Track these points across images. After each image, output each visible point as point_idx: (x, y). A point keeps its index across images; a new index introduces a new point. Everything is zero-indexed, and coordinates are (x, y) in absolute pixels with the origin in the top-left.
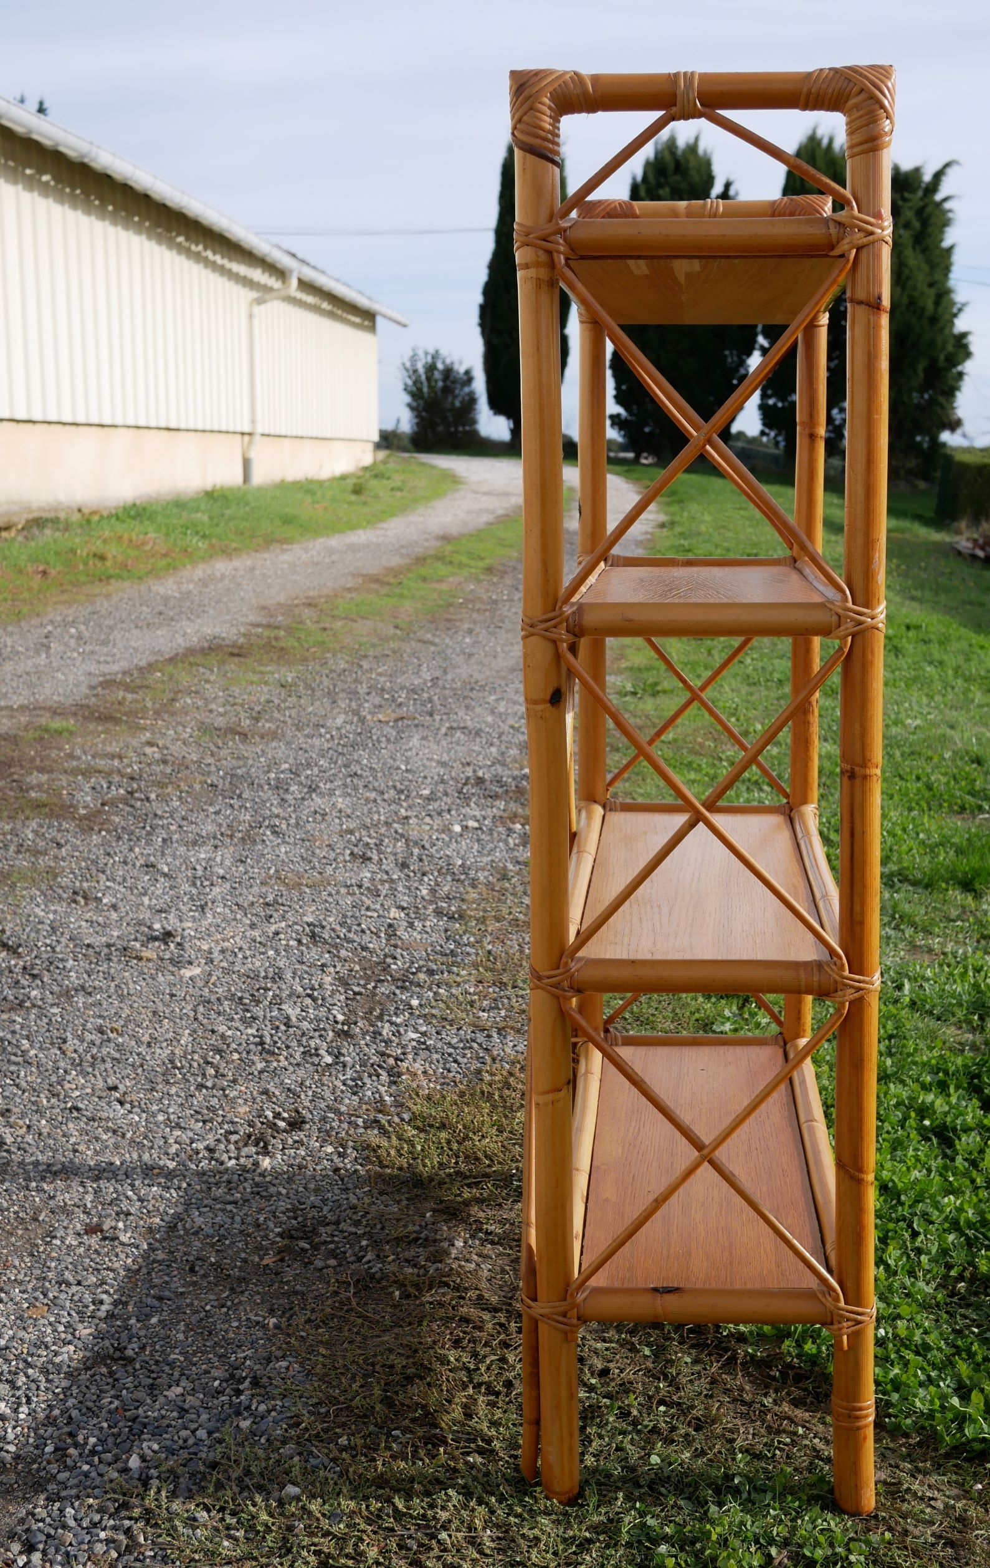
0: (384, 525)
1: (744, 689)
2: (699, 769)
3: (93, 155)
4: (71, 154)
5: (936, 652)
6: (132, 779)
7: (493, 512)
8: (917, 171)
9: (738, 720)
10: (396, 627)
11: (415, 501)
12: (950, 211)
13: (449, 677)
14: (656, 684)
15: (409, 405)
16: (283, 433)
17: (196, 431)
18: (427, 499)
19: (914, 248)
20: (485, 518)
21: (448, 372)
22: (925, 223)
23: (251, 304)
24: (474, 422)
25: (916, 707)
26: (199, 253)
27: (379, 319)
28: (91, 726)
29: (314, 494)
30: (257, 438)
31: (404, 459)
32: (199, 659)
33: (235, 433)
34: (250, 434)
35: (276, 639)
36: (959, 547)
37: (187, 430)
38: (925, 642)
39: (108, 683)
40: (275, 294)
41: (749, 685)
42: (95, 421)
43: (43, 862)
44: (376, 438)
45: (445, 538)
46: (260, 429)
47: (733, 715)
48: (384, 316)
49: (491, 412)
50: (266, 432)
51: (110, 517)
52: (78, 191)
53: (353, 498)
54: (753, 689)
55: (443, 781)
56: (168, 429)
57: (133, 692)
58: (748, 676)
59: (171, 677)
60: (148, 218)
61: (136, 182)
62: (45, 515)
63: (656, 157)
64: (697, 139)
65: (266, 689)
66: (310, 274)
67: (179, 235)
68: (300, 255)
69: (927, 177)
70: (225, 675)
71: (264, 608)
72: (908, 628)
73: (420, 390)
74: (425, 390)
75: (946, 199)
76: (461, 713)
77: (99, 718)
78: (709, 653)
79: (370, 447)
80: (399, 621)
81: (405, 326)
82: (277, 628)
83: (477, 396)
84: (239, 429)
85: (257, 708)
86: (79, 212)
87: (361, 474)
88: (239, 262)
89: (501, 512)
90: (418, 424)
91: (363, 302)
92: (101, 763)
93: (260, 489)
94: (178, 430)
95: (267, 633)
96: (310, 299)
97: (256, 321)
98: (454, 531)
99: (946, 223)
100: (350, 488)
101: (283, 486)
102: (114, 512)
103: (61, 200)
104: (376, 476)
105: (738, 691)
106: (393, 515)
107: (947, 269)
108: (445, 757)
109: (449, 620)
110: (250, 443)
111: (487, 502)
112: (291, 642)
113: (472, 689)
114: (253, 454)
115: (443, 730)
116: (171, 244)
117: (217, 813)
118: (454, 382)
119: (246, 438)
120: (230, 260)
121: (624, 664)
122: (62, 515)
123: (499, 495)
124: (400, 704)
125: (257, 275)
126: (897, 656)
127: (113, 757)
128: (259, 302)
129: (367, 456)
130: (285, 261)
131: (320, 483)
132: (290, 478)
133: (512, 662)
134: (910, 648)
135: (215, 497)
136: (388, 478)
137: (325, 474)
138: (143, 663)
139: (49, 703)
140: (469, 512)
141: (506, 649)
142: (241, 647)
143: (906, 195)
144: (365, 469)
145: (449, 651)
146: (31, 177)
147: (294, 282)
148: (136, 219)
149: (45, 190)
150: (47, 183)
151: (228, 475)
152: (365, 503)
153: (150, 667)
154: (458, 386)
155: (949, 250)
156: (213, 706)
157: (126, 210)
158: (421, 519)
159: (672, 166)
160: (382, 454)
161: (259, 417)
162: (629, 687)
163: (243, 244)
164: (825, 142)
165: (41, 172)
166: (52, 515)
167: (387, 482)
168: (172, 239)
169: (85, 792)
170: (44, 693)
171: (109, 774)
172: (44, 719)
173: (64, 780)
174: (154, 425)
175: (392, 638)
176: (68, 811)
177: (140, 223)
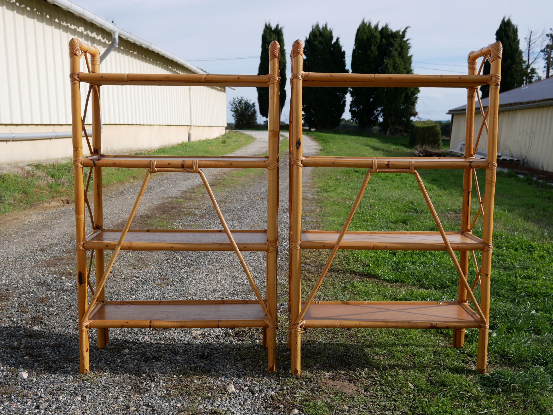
0: (235, 153)
1: (350, 190)
2: (341, 206)
5: (404, 181)
8: (398, 32)
11: (242, 145)
12: (409, 43)
14: (327, 189)
15: (233, 115)
16: (199, 125)
17: (175, 125)
18: (246, 144)
19: (399, 57)
21: (246, 103)
22: (402, 48)
24: (255, 119)
25: (397, 193)
26: (175, 71)
27: (226, 88)
28: (187, 201)
29: (211, 144)
30: (193, 127)
31: (235, 132)
33: (186, 126)
34: (190, 126)
35: (220, 182)
36: (415, 153)
39: (185, 192)
42: (149, 124)
43: (197, 223)
44: (226, 126)
46: (193, 125)
48: (228, 87)
49: (261, 116)
50: (195, 125)
52: (144, 56)
53: (223, 145)
56: (168, 125)
57: (192, 193)
60: (162, 62)
61: (161, 53)
62: (139, 152)
63: (313, 31)
64: (326, 25)
65: (225, 193)
69: (401, 33)
71: (212, 175)
73: (237, 110)
74: (239, 109)
75: (407, 40)
77: (188, 199)
78: (340, 182)
79: (224, 128)
80: (251, 177)
81: (234, 90)
82: (219, 179)
83: (256, 111)
86: (144, 62)
87: (222, 137)
90: (236, 121)
92: (196, 207)
93: (193, 142)
95: (217, 181)
97: (191, 91)
99: (409, 48)
100: (221, 141)
101: (200, 141)
103: (139, 59)
104: (228, 138)
106: (236, 150)
107: (410, 63)
109: (264, 177)
110: (190, 128)
111: (264, 145)
112: (225, 183)
114: (191, 132)
118: (249, 106)
119: (189, 127)
121: (316, 186)
122: (143, 152)
127: (198, 206)
129: (223, 132)
131: (211, 140)
132: (202, 139)
133: (285, 187)
134: (397, 180)
135: (183, 145)
136: (231, 138)
137: (212, 138)
138: (190, 188)
139: (174, 197)
140: (259, 148)
143: (395, 39)
144: (223, 136)
146: (132, 53)
149: (135, 56)
151: (185, 139)
152: (227, 146)
153: (193, 189)
154: (250, 108)
155: (411, 57)
157: (156, 60)
158: (246, 150)
159: (318, 34)
160: (227, 131)
161: (193, 121)
162: (319, 190)
163: (189, 68)
164: (368, 24)
165: (134, 51)
166: (141, 152)
167: (231, 140)
168: (168, 68)
169: (197, 212)
170: (170, 195)
171: (200, 209)
172: (175, 199)
173: (190, 210)
174: (164, 124)
175: (250, 182)
176: (196, 215)
177: (160, 64)
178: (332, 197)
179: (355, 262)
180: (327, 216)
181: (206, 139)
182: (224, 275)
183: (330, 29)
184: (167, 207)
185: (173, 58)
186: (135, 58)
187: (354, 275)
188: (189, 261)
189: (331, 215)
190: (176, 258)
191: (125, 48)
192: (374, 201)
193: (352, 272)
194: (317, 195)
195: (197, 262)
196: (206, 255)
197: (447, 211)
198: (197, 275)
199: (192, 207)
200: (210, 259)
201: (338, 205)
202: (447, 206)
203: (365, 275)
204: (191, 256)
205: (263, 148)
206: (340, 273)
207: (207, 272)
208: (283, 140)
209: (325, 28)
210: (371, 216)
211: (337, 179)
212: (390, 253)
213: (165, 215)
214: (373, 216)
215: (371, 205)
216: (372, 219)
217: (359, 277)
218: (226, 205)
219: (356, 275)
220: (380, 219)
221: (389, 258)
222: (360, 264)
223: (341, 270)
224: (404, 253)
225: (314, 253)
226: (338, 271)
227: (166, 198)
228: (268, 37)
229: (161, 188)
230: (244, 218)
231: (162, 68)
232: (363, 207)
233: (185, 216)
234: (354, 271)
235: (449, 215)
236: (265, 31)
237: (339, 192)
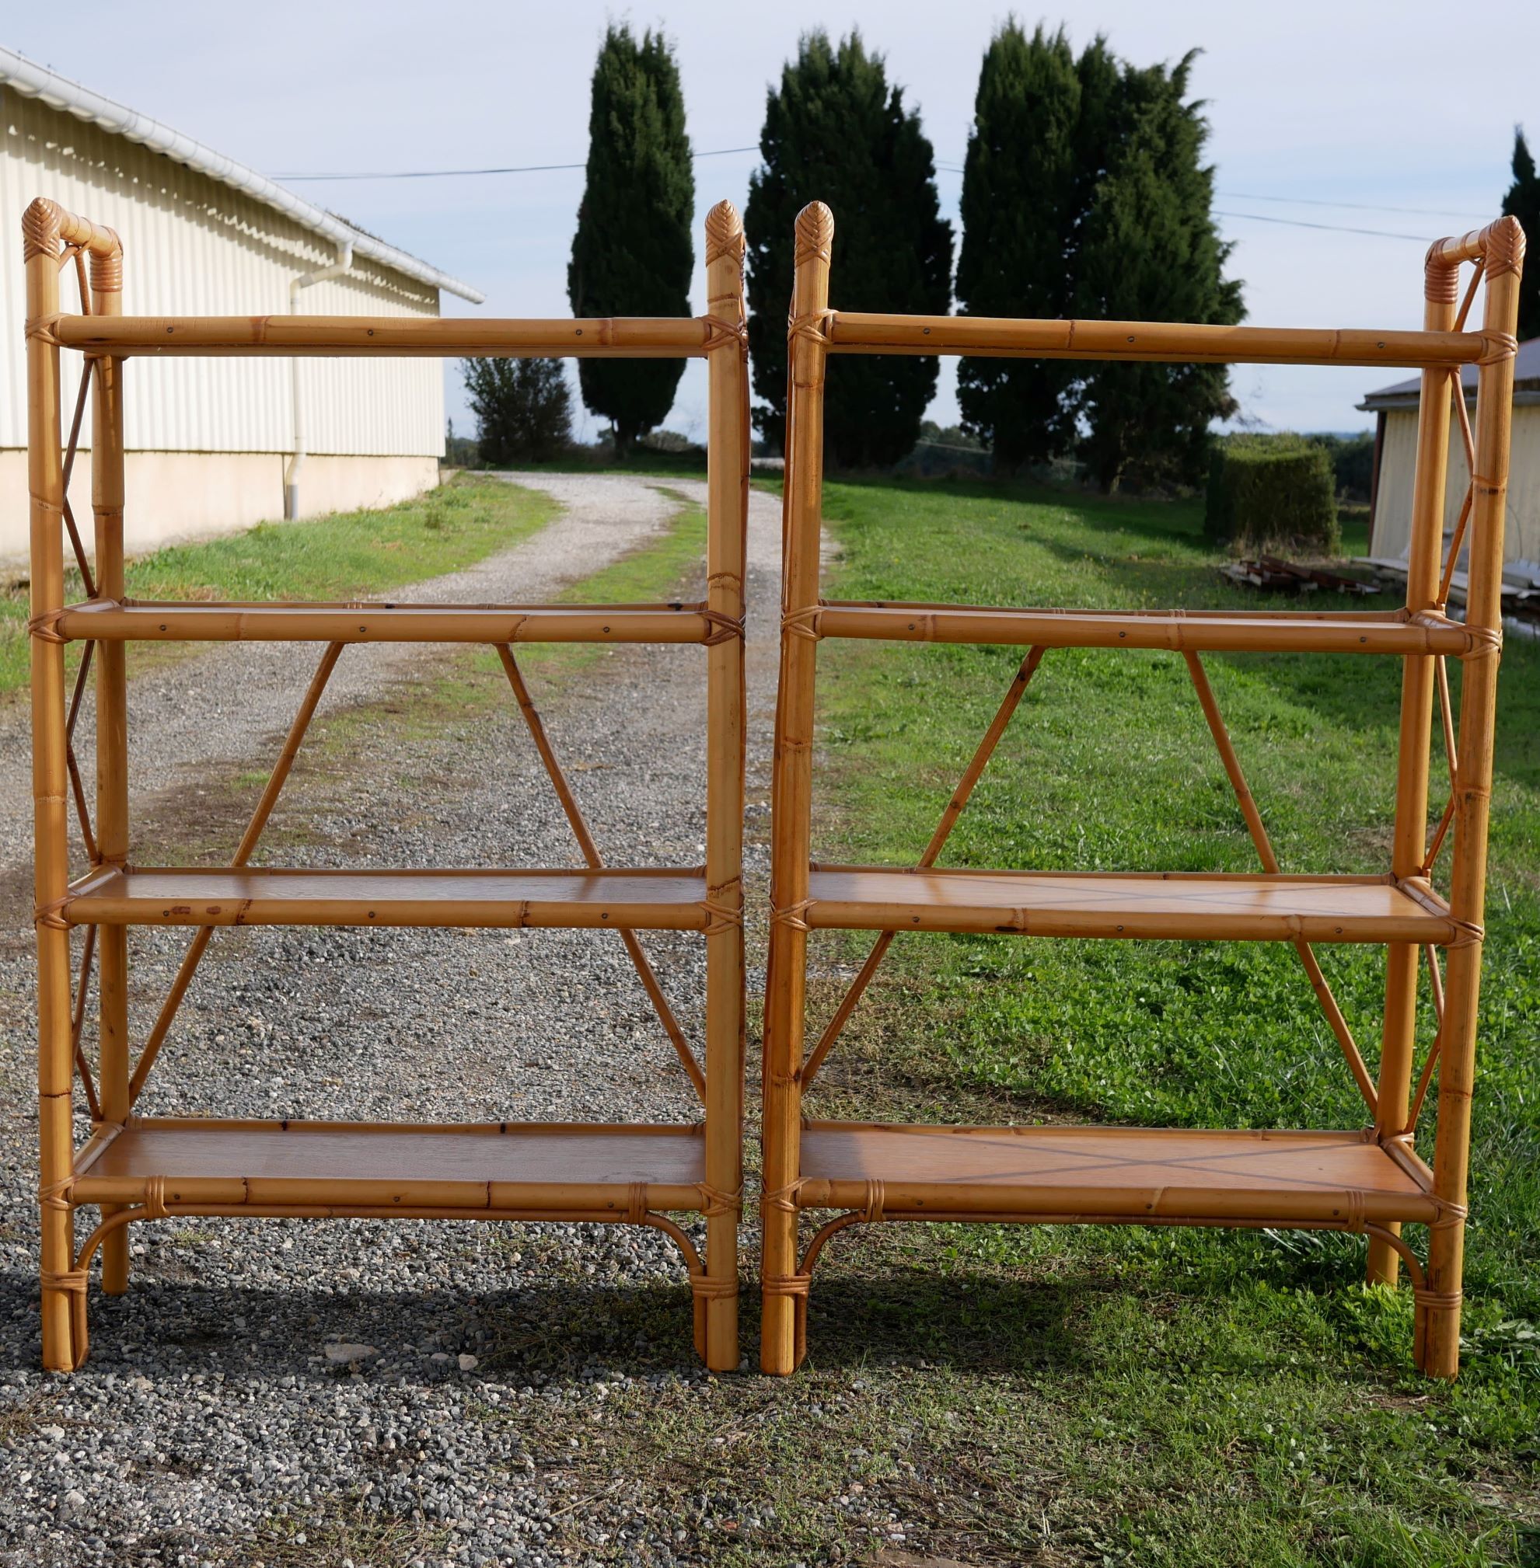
0: (481, 567)
2: (928, 799)
3: (132, 124)
4: (82, 114)
6: (365, 816)
7: (615, 546)
8: (1158, 70)
9: (963, 759)
10: (549, 682)
11: (509, 534)
12: (1203, 120)
13: (630, 731)
14: (868, 729)
15: (474, 406)
16: (332, 452)
17: (230, 453)
18: (525, 532)
19: (1156, 172)
20: (606, 555)
22: (1170, 139)
23: (292, 287)
24: (567, 424)
25: (1159, 745)
26: (233, 226)
27: (442, 293)
29: (378, 529)
30: (301, 458)
31: (478, 479)
32: (356, 716)
33: (275, 453)
34: (292, 454)
35: (424, 695)
36: (1230, 573)
37: (221, 452)
38: (1176, 682)
40: (324, 273)
41: (971, 728)
44: (442, 452)
45: (563, 580)
46: (304, 449)
47: (957, 755)
48: (453, 292)
49: (588, 411)
50: (312, 451)
51: (144, 564)
52: (102, 164)
53: (430, 534)
54: (976, 732)
55: (668, 816)
56: (200, 452)
58: (970, 721)
59: (339, 733)
60: (176, 190)
61: (175, 151)
63: (802, 63)
64: (856, 38)
65: (443, 743)
66: (367, 245)
67: (210, 207)
68: (353, 222)
69: (1167, 77)
70: (393, 730)
71: (389, 665)
72: (1155, 667)
73: (490, 384)
74: (497, 381)
75: (1195, 105)
76: (660, 762)
78: (922, 698)
79: (435, 463)
80: (548, 676)
81: (478, 303)
82: (419, 684)
83: (566, 389)
84: (280, 449)
85: (446, 760)
87: (427, 501)
88: (276, 235)
89: (625, 546)
90: (486, 431)
91: (428, 275)
92: (326, 805)
93: (306, 523)
94: (210, 452)
95: (410, 690)
96: (361, 275)
98: (574, 572)
99: (1201, 136)
100: (423, 519)
101: (334, 520)
102: (148, 559)
103: (83, 175)
104: (449, 504)
105: (961, 734)
106: (485, 555)
107: (1205, 201)
108: (661, 798)
109: (606, 675)
110: (293, 465)
111: (603, 534)
112: (443, 700)
113: (662, 741)
114: (296, 481)
115: (647, 777)
116: (202, 219)
117: (464, 841)
119: (288, 459)
120: (267, 234)
123: (615, 524)
124: (590, 756)
125: (298, 248)
126: (1141, 698)
127: (332, 800)
128: (303, 283)
129: (429, 477)
130: (339, 231)
131: (381, 514)
132: (340, 510)
133: (695, 716)
134: (1157, 688)
135: (262, 536)
136: (465, 506)
137: (382, 504)
139: (229, 759)
140: (582, 547)
141: (683, 702)
142: (392, 704)
143: (1142, 103)
144: (430, 494)
145: (619, 706)
146: (53, 150)
147: (349, 257)
148: (164, 191)
149: (67, 165)
150: (70, 156)
151: (271, 509)
152: (446, 540)
154: (542, 377)
155: (1208, 173)
156: (398, 759)
157: (152, 182)
158: (524, 558)
160: (448, 474)
161: (304, 433)
162: (838, 734)
163: (290, 214)
164: (1029, 37)
165: (63, 145)
167: (465, 511)
168: (203, 212)
169: (329, 827)
170: (214, 750)
171: (340, 813)
172: (235, 772)
173: (302, 818)
174: (184, 448)
175: (549, 694)
176: (325, 840)
177: (168, 196)
178: (893, 763)
179: (995, 1043)
180: (875, 847)
181: (361, 511)
182: (450, 1103)
183: (875, 55)
184: (202, 804)
185: (225, 172)
186: (67, 172)
187: (991, 1100)
188: (303, 1041)
189: (890, 839)
190: (250, 1028)
191: (25, 130)
192: (1064, 779)
193: (981, 1087)
194: (828, 754)
195: (334, 1044)
196: (373, 1015)
197: (1369, 823)
198: (339, 1101)
199: (307, 803)
200: (393, 1033)
201: (917, 796)
202: (1366, 800)
203: (1041, 1100)
204: (311, 1020)
205: (597, 547)
206: (934, 1091)
207: (378, 1088)
208: (681, 514)
209: (853, 50)
210: (1055, 844)
211: (908, 685)
212: (1140, 1005)
213: (198, 842)
214: (1063, 847)
215: (1053, 798)
216: (1061, 858)
217: (1014, 1109)
218: (448, 795)
219: (1002, 1099)
220: (1092, 857)
221: (1134, 1028)
222: (1015, 1053)
223: (938, 1080)
224: (1195, 1007)
225: (824, 1007)
226: (925, 1083)
227: (199, 764)
228: (618, 86)
229: (175, 723)
230: (527, 851)
231: (178, 214)
232: (1023, 806)
233: (279, 845)
234: (991, 1083)
235: (1377, 841)
236: (603, 60)
237: (919, 739)
